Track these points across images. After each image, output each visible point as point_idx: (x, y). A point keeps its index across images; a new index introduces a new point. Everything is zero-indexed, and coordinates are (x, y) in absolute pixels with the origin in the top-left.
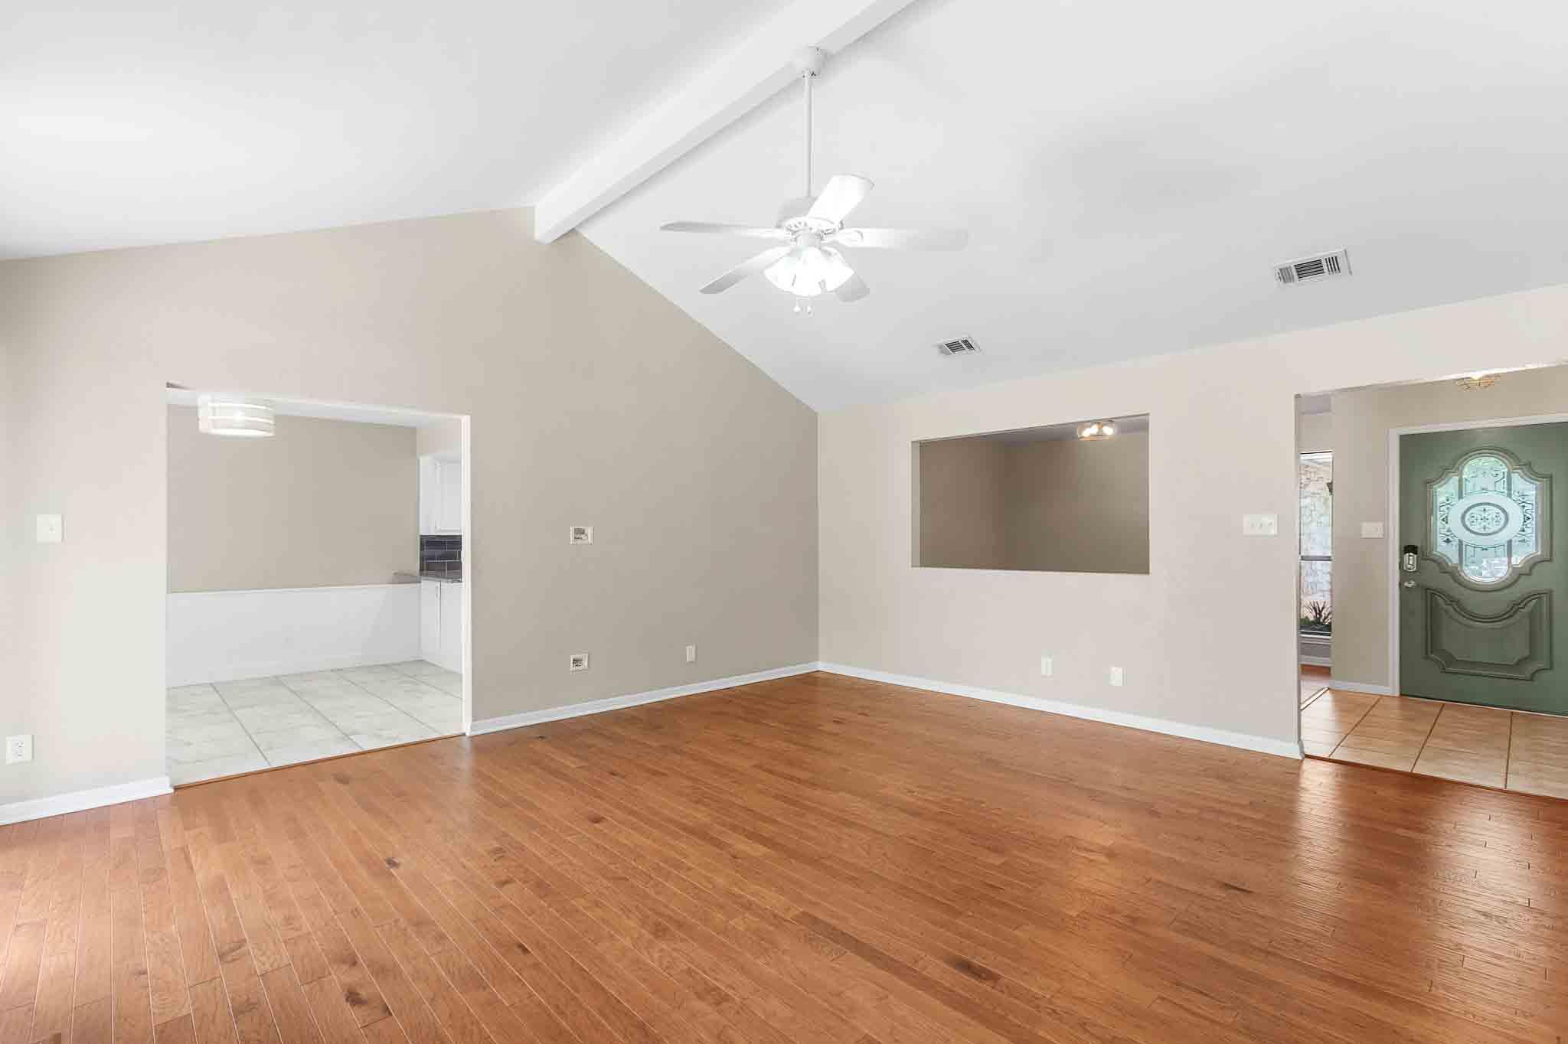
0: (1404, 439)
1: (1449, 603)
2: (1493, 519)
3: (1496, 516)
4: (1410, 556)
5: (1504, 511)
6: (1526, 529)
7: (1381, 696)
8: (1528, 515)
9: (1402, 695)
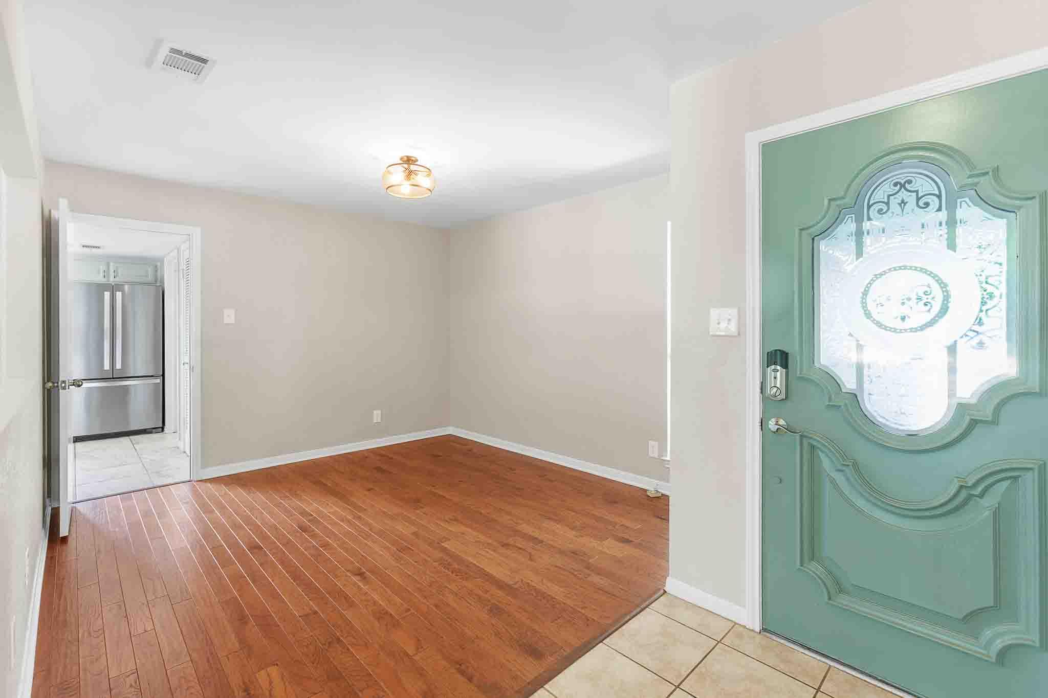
0: (769, 150)
1: (840, 468)
2: (919, 299)
3: (925, 293)
4: (776, 371)
5: (943, 286)
6: (984, 319)
7: (736, 624)
8: (990, 289)
9: (764, 630)
